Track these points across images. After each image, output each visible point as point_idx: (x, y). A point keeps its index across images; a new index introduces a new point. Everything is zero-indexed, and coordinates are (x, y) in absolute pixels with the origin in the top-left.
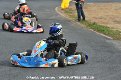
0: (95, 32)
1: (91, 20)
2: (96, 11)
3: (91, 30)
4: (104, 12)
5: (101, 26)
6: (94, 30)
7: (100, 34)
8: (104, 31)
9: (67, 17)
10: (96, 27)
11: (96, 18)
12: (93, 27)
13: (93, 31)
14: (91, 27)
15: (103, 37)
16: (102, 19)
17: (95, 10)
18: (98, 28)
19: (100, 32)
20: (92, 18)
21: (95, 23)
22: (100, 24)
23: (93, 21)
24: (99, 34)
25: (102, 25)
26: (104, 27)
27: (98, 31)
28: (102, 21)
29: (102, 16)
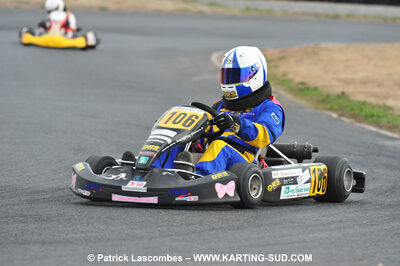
0: (344, 119)
2: (350, 63)
3: (330, 113)
4: (375, 65)
5: (364, 103)
6: (342, 115)
7: (362, 125)
8: (372, 116)
10: (346, 107)
11: (348, 82)
12: (335, 107)
13: (335, 115)
14: (329, 106)
15: (371, 132)
17: (347, 60)
18: (352, 109)
19: (359, 121)
21: (343, 94)
22: (361, 98)
23: (339, 90)
24: (358, 125)
26: (373, 106)
27: (355, 117)
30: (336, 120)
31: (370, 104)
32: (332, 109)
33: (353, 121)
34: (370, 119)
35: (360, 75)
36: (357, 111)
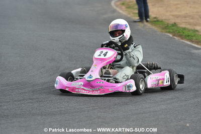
0: (175, 37)
1: (169, 19)
3: (168, 34)
5: (185, 29)
6: (174, 35)
7: (184, 41)
8: (189, 36)
9: (129, 16)
10: (176, 31)
11: (177, 17)
12: (171, 31)
13: (171, 36)
14: (168, 30)
16: (187, 18)
18: (179, 32)
19: (182, 39)
20: (171, 17)
21: (175, 23)
22: (183, 26)
23: (172, 21)
25: (188, 26)
27: (180, 36)
28: (186, 21)
29: (187, 14)
30: (171, 38)
31: (188, 29)
32: (169, 32)
33: (179, 38)
34: (188, 38)
35: (183, 13)
36: (182, 33)
